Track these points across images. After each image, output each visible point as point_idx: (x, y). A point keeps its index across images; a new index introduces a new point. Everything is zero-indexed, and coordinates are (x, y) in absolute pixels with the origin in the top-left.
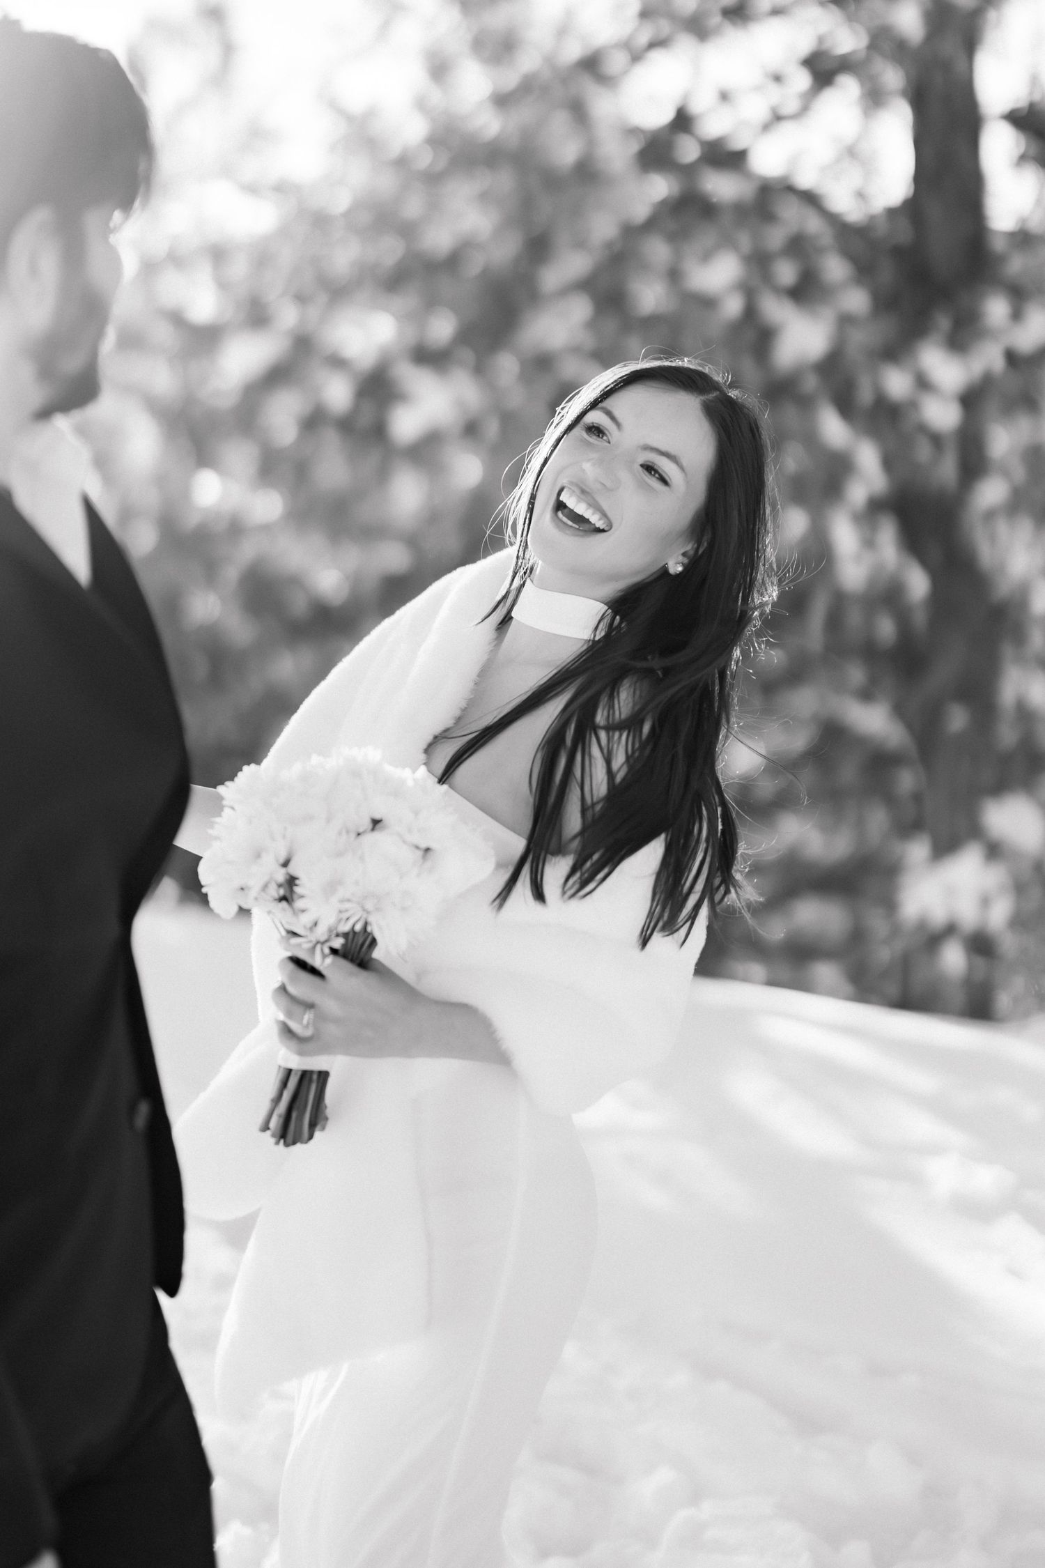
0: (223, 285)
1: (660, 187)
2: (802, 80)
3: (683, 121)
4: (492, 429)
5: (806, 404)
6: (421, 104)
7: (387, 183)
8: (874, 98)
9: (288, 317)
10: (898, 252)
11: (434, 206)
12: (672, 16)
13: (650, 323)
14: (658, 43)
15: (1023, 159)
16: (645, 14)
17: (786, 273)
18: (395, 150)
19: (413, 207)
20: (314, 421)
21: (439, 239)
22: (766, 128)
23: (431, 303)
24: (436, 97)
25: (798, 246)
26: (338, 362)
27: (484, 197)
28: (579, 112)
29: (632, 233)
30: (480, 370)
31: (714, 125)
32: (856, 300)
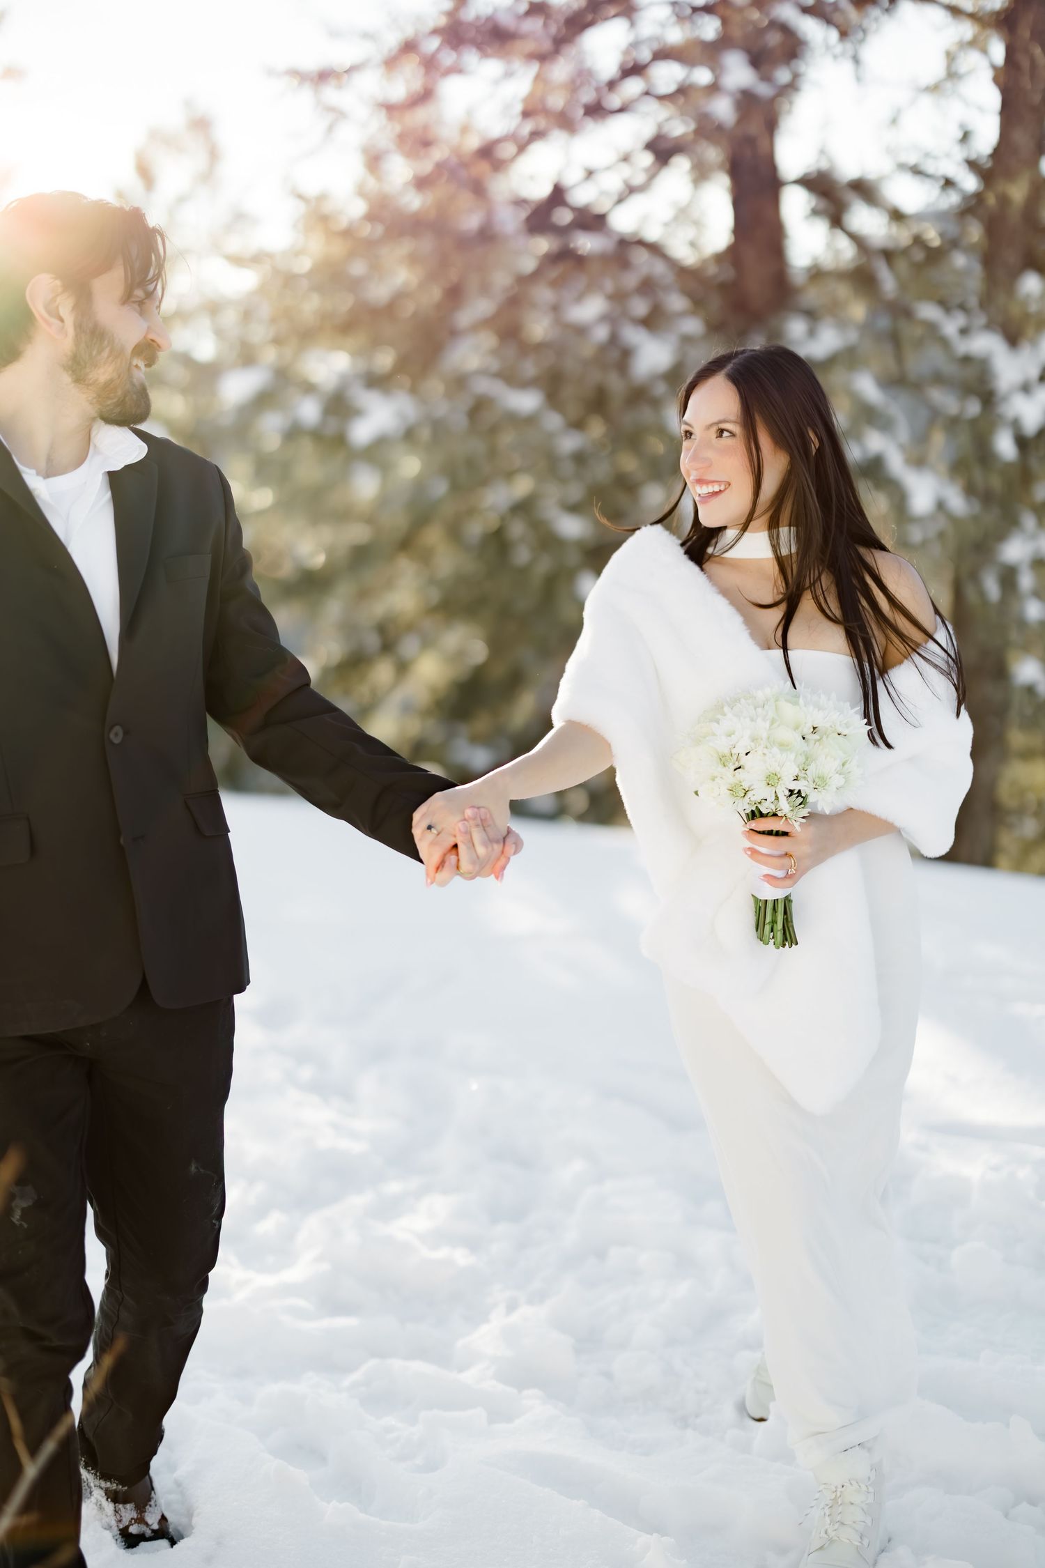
0: (219, 333)
1: (543, 245)
2: (647, 159)
3: (558, 195)
4: (425, 434)
5: (656, 403)
6: (361, 192)
7: (338, 249)
8: (701, 174)
9: (270, 355)
10: (725, 288)
11: (376, 268)
12: (546, 112)
13: (540, 347)
14: (536, 135)
15: (815, 212)
16: (526, 114)
17: (640, 307)
18: (343, 223)
19: (358, 268)
20: (293, 433)
21: (380, 292)
22: (620, 201)
23: (376, 343)
24: (372, 183)
25: (647, 286)
26: (309, 388)
27: (413, 259)
28: (478, 189)
29: (525, 280)
30: (413, 390)
31: (582, 196)
32: (693, 326)
